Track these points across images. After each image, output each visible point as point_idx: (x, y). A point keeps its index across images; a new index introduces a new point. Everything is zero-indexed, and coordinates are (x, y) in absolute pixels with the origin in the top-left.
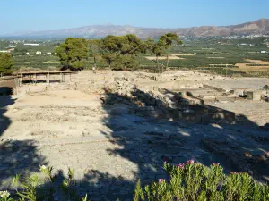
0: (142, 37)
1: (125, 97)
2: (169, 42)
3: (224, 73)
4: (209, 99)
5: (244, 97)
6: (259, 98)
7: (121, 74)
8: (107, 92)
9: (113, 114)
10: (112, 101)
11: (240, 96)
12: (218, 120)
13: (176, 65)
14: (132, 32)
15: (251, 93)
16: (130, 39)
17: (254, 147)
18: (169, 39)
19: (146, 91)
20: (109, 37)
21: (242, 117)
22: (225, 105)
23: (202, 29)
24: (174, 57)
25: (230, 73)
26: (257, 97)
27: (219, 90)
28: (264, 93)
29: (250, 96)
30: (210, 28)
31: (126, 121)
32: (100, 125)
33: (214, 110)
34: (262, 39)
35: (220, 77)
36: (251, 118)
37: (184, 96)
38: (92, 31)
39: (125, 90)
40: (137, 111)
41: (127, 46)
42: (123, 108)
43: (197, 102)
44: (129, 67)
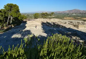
0: (48, 13)
2: (53, 14)
3: (62, 19)
4: (59, 23)
7: (44, 19)
8: (42, 22)
9: (43, 26)
10: (43, 24)
11: (64, 23)
12: (60, 27)
13: (54, 18)
14: (46, 12)
16: (46, 13)
17: (66, 32)
18: (53, 13)
19: (49, 22)
20: (43, 13)
22: (62, 24)
23: (58, 12)
24: (53, 16)
25: (63, 19)
26: (67, 23)
27: (61, 22)
28: (68, 23)
30: (60, 12)
31: (45, 27)
32: (41, 28)
33: (60, 25)
36: (66, 27)
37: (55, 23)
38: (40, 12)
39: (45, 22)
40: (47, 25)
41: (45, 14)
42: (45, 25)
43: (57, 24)
44: (46, 18)
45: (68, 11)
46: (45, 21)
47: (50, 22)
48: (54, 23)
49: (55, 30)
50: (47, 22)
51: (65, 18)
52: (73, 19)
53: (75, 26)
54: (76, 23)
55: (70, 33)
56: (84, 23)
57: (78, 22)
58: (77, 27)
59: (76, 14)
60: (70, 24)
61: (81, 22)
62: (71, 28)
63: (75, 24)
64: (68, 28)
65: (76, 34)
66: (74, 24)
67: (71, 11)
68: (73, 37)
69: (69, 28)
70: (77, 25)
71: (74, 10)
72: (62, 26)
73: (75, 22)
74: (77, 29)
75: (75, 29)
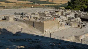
5: (5, 19)
6: (12, 19)
11: (3, 19)
15: (8, 17)
17: (11, 45)
21: (4, 30)
26: (11, 19)
28: (15, 16)
29: (8, 18)
36: (9, 30)
52: (26, 6)
53: (33, 24)
54: (36, 16)
55: (23, 47)
56: (57, 14)
57: (40, 13)
58: (40, 26)
60: (20, 21)
61: (47, 11)
62: (23, 31)
63: (35, 20)
64: (15, 32)
66: (32, 20)
70: (39, 21)
73: (33, 12)
74: (40, 34)
75: (35, 32)
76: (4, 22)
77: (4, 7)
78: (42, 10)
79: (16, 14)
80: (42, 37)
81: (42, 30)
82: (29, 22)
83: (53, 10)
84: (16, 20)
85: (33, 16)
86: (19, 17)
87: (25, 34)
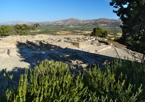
0: (29, 25)
1: (24, 44)
2: (37, 26)
3: (53, 34)
4: (50, 42)
6: (63, 41)
7: (22, 36)
8: (18, 42)
9: (21, 49)
10: (20, 45)
11: (58, 41)
12: (53, 48)
13: (40, 33)
14: (25, 23)
16: (24, 25)
17: (63, 54)
18: (37, 25)
19: (31, 41)
20: (17, 25)
21: (59, 47)
23: (46, 22)
24: (39, 31)
25: (55, 35)
27: (52, 39)
29: (61, 41)
30: (49, 22)
31: (25, 51)
32: (16, 53)
33: (51, 45)
34: (63, 25)
35: (52, 36)
36: (61, 47)
37: (43, 42)
39: (24, 41)
40: (28, 47)
41: (24, 28)
42: (24, 47)
43: (46, 43)
44: (25, 34)
45: (62, 21)
46: (24, 39)
47: (34, 42)
48: (41, 43)
49: (44, 54)
50: (28, 42)
51: (58, 33)
52: (70, 34)
53: (74, 44)
54: (75, 39)
55: (68, 56)
56: (86, 38)
57: (77, 38)
58: (77, 44)
59: (73, 25)
60: (67, 42)
61: (81, 37)
62: (69, 47)
64: (64, 48)
65: (76, 55)
66: (73, 41)
67: (67, 20)
68: (73, 61)
69: (66, 49)
70: (76, 42)
71: (71, 19)
72: (54, 45)
73: (74, 37)
74: (77, 49)
75: (75, 48)
76: (59, 43)
77: (59, 35)
78: (78, 36)
79: (65, 38)
80: (78, 50)
81: (78, 47)
82: (71, 42)
83: (84, 36)
84: (65, 41)
85: (73, 39)
86: (66, 40)
87: (70, 49)
